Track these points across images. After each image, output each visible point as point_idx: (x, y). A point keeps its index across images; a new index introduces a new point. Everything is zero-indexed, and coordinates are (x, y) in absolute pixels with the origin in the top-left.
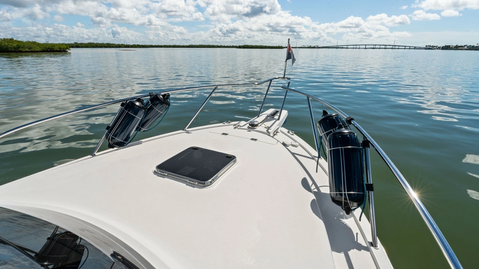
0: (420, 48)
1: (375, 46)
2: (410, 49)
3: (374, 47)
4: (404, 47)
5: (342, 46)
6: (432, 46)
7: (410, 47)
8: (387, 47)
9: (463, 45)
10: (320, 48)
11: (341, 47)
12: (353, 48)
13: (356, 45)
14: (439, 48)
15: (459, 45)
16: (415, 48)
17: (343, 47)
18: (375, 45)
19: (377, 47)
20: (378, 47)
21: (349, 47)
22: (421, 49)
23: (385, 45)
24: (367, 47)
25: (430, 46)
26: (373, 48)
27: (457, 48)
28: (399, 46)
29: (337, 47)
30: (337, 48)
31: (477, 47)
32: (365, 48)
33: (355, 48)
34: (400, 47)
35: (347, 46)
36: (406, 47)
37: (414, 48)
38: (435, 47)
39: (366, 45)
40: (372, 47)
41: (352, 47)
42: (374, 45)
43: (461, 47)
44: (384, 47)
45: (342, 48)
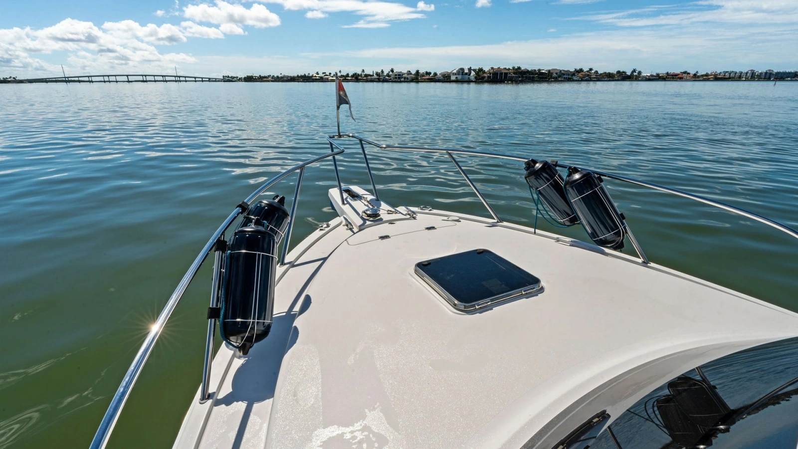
0: (216, 80)
1: (144, 77)
2: (202, 81)
3: (145, 79)
4: (194, 79)
5: (78, 77)
6: (231, 77)
7: (202, 78)
8: (167, 78)
9: (266, 75)
10: (21, 82)
11: (77, 79)
12: (105, 82)
13: (108, 76)
14: (240, 80)
15: (263, 75)
16: (210, 80)
17: (81, 79)
18: (146, 76)
19: (148, 78)
20: (152, 78)
21: (94, 79)
22: (219, 81)
23: (163, 76)
24: (131, 78)
25: (228, 77)
26: (143, 81)
27: (261, 79)
28: (185, 77)
29: (67, 80)
30: (66, 82)
31: (282, 77)
32: (127, 82)
33: (107, 81)
34: (187, 79)
35: (89, 77)
36: (197, 79)
37: (208, 79)
38: (235, 77)
39: (127, 76)
40: (141, 78)
41: (101, 79)
42: (142, 76)
43: (265, 77)
44: (161, 78)
45: (79, 81)
